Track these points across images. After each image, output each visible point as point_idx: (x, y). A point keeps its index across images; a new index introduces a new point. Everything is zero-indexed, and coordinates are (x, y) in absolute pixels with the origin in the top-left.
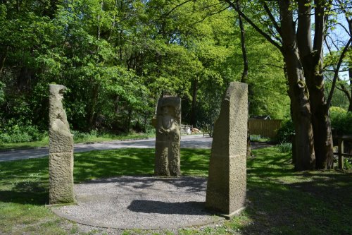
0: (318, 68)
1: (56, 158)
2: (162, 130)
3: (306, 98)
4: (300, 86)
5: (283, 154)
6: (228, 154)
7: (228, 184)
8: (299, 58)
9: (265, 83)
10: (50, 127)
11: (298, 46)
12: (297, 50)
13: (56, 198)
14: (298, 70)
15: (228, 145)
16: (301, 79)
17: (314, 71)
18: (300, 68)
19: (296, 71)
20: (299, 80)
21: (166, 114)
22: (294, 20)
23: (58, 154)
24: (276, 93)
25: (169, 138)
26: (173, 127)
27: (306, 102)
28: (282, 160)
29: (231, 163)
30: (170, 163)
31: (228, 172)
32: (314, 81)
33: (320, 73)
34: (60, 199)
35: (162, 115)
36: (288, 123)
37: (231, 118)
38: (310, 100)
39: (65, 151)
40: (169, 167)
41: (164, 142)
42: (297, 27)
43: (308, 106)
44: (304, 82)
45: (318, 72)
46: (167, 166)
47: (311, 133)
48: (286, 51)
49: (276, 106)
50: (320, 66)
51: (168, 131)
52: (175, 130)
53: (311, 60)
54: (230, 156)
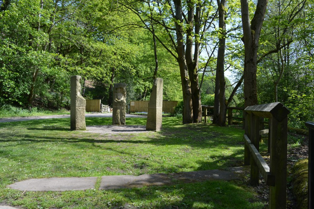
0: (195, 70)
1: (79, 109)
2: (116, 101)
3: (189, 85)
4: (186, 79)
5: (178, 119)
6: (156, 106)
7: (156, 118)
8: (186, 64)
9: (168, 75)
10: (77, 95)
11: (186, 58)
12: (185, 60)
13: (79, 128)
14: (185, 71)
15: (156, 103)
16: (187, 76)
17: (193, 72)
18: (187, 70)
19: (184, 71)
20: (186, 76)
21: (119, 92)
22: (184, 44)
23: (80, 107)
24: (175, 83)
25: (120, 105)
26: (122, 99)
27: (189, 87)
28: (177, 122)
29: (157, 110)
30: (121, 117)
31: (156, 113)
32: (193, 76)
33: (196, 73)
34: (81, 128)
35: (117, 92)
36: (182, 102)
37: (157, 92)
38: (191, 87)
39: (82, 106)
40: (121, 120)
41: (118, 107)
42: (185, 48)
43: (190, 90)
44: (188, 78)
45: (195, 72)
46: (119, 119)
47: (191, 102)
48: (180, 60)
49: (175, 93)
50: (196, 70)
51: (120, 101)
52: (123, 100)
53: (192, 66)
54: (157, 108)
